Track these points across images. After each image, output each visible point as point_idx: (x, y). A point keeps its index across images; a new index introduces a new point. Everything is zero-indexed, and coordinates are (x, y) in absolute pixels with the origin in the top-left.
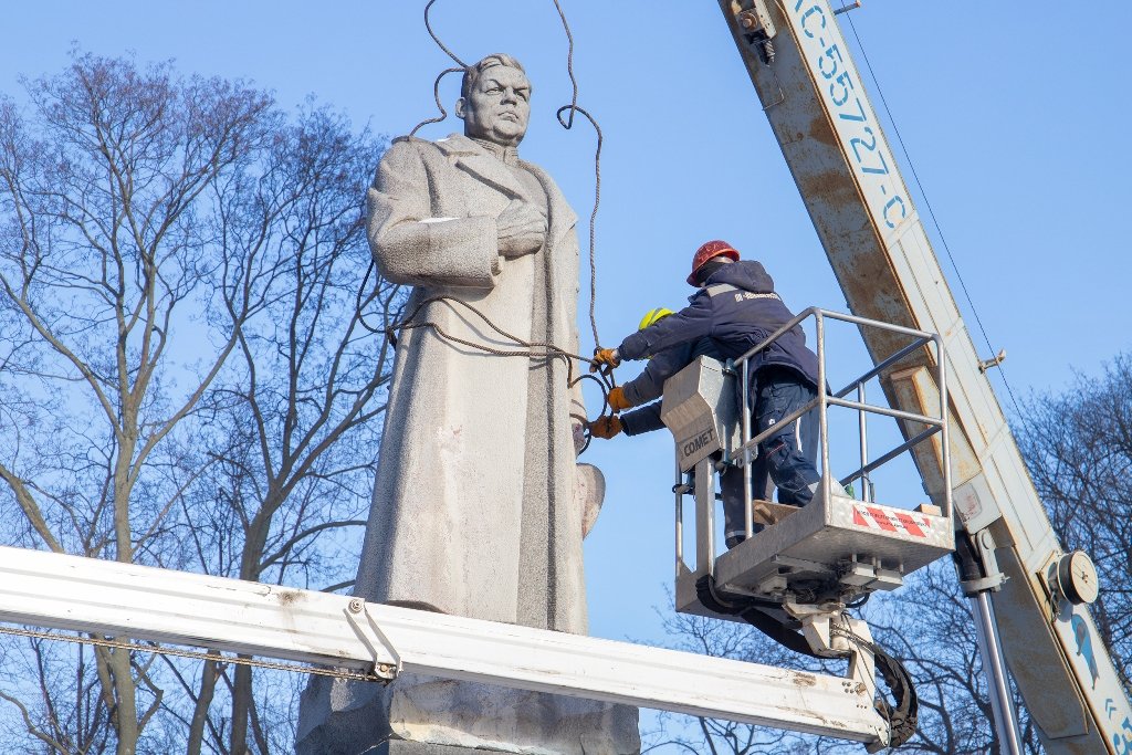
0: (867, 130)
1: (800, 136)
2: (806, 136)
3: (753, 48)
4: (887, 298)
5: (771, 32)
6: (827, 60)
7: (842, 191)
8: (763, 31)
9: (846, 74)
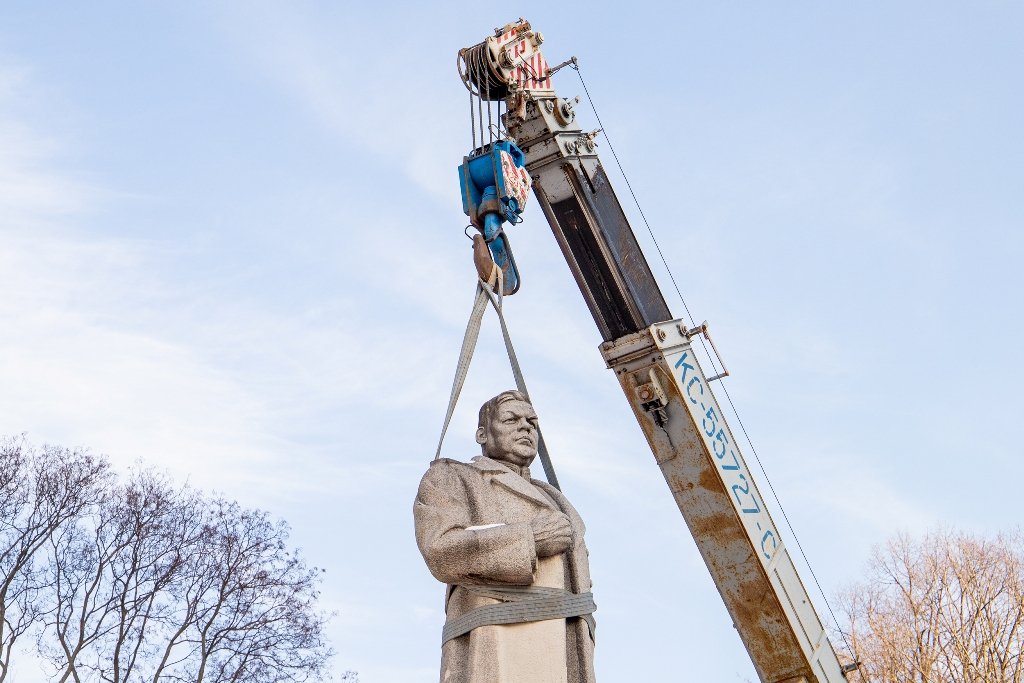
0: (742, 476)
1: (691, 485)
2: (695, 485)
3: (649, 416)
4: (769, 619)
5: (664, 402)
6: (708, 420)
7: (728, 530)
8: (658, 400)
9: (722, 431)
